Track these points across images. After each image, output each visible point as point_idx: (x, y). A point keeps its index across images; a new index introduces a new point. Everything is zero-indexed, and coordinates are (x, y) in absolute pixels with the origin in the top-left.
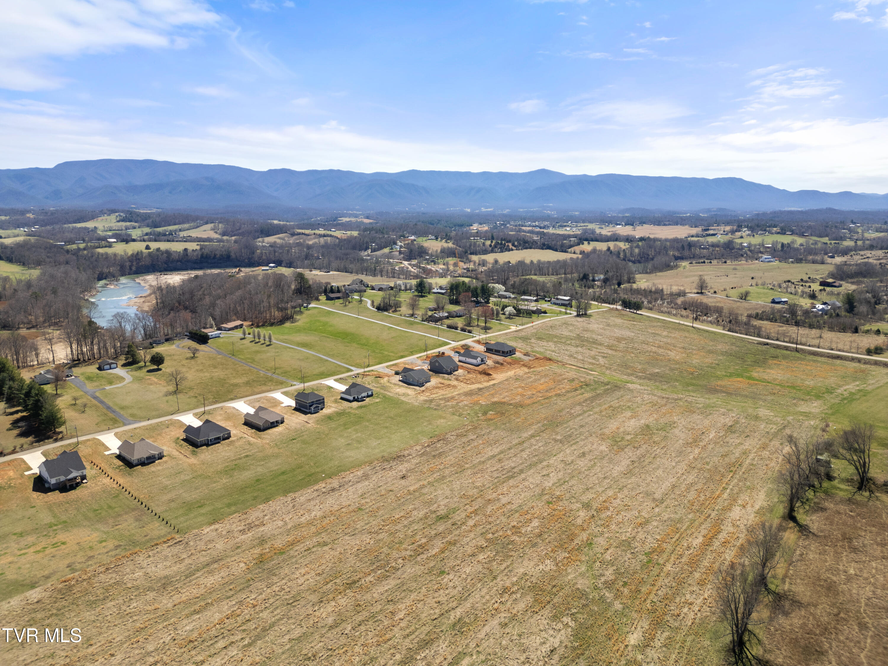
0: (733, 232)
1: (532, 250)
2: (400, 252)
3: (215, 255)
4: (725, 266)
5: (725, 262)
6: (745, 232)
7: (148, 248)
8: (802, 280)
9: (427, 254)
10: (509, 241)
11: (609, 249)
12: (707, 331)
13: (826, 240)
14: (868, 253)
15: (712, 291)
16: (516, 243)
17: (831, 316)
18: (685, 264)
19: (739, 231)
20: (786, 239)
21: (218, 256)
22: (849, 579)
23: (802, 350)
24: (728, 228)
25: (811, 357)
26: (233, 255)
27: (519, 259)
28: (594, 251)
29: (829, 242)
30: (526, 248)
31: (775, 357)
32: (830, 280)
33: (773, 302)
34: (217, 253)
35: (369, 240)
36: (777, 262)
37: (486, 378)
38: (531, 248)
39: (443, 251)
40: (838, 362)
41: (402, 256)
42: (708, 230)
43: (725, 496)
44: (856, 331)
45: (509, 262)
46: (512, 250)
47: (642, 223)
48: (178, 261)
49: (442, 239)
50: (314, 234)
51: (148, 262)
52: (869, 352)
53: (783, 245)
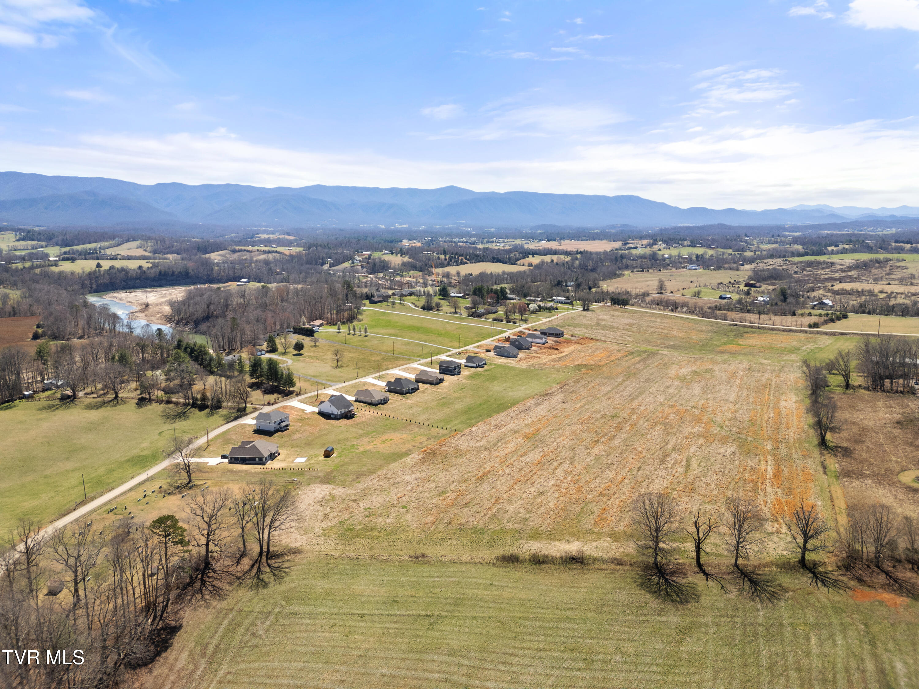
0: (651, 245)
1: (484, 263)
2: (363, 267)
3: (173, 272)
4: (659, 273)
5: (660, 270)
6: (661, 245)
7: (99, 266)
8: (730, 282)
9: (390, 268)
10: (462, 255)
11: (552, 261)
12: (688, 318)
13: (730, 251)
14: (770, 261)
15: (669, 292)
16: (468, 257)
17: (772, 305)
18: (627, 272)
19: (656, 244)
20: (699, 251)
21: (176, 273)
22: (861, 420)
23: (763, 327)
24: (645, 242)
25: (771, 332)
26: (191, 273)
27: (481, 271)
28: (543, 262)
29: (733, 253)
30: (479, 262)
31: (747, 333)
32: (752, 282)
33: (721, 298)
34: (175, 270)
35: (324, 255)
36: (702, 269)
37: (556, 351)
38: (483, 261)
39: (404, 264)
40: (792, 333)
41: (365, 270)
42: (628, 244)
43: (772, 397)
44: (794, 314)
45: (471, 275)
46: (467, 263)
47: (563, 238)
48: (136, 279)
49: (397, 254)
50: (258, 250)
51: (107, 280)
52: (810, 326)
53: (697, 256)
